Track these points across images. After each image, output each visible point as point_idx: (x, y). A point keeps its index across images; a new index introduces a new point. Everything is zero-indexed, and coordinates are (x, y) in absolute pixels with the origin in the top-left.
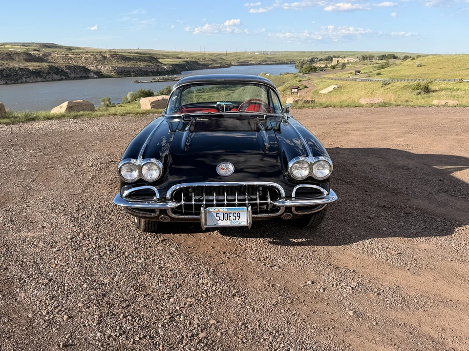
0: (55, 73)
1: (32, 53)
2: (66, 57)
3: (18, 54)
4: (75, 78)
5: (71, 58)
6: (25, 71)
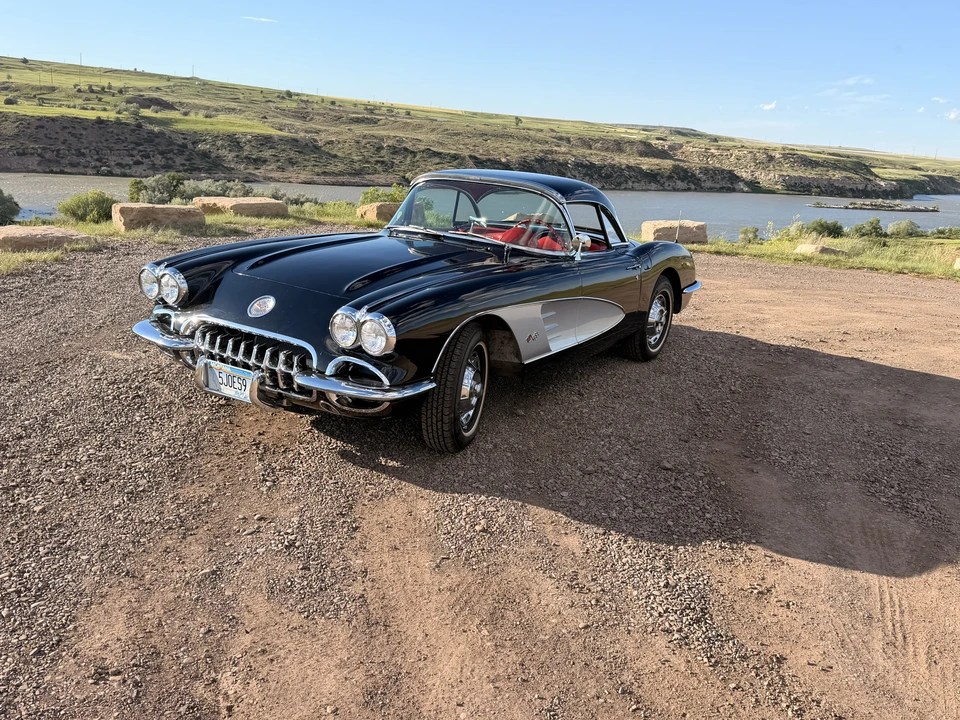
0: (679, 179)
1: (653, 142)
2: (706, 154)
3: (631, 143)
4: (711, 190)
5: (713, 155)
6: (634, 171)
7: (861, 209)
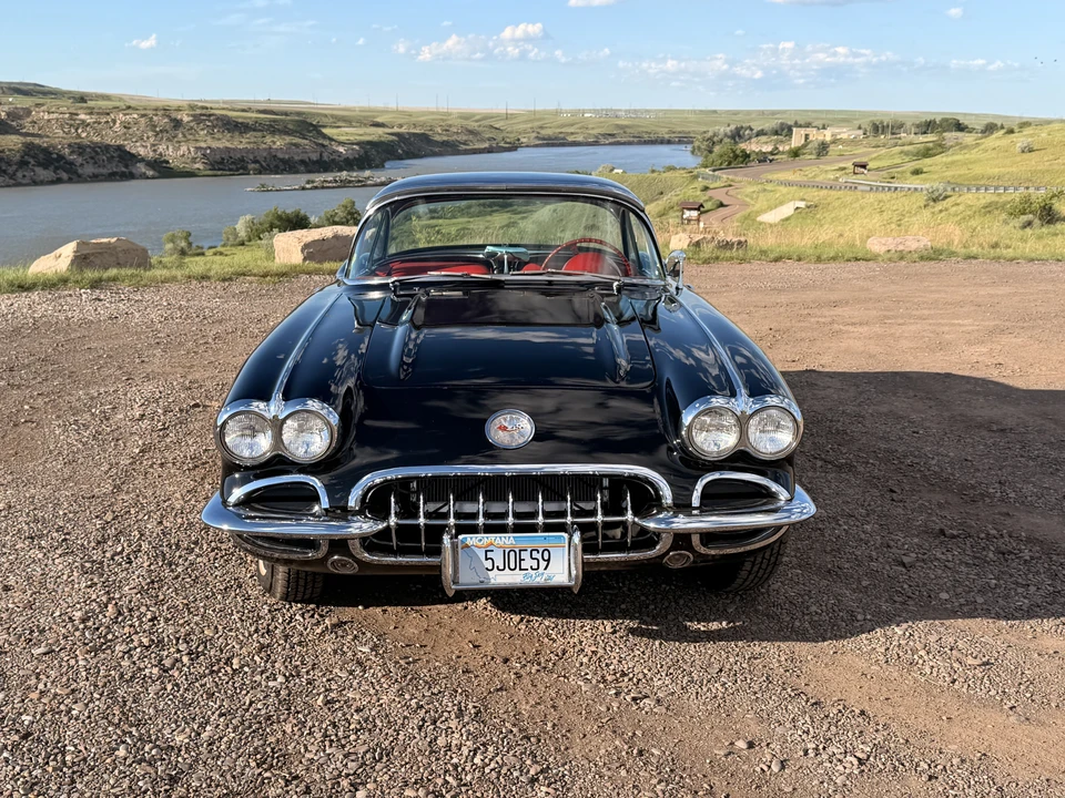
0: (39, 164)
2: (73, 122)
4: (95, 178)
5: (84, 124)
7: (323, 188)
